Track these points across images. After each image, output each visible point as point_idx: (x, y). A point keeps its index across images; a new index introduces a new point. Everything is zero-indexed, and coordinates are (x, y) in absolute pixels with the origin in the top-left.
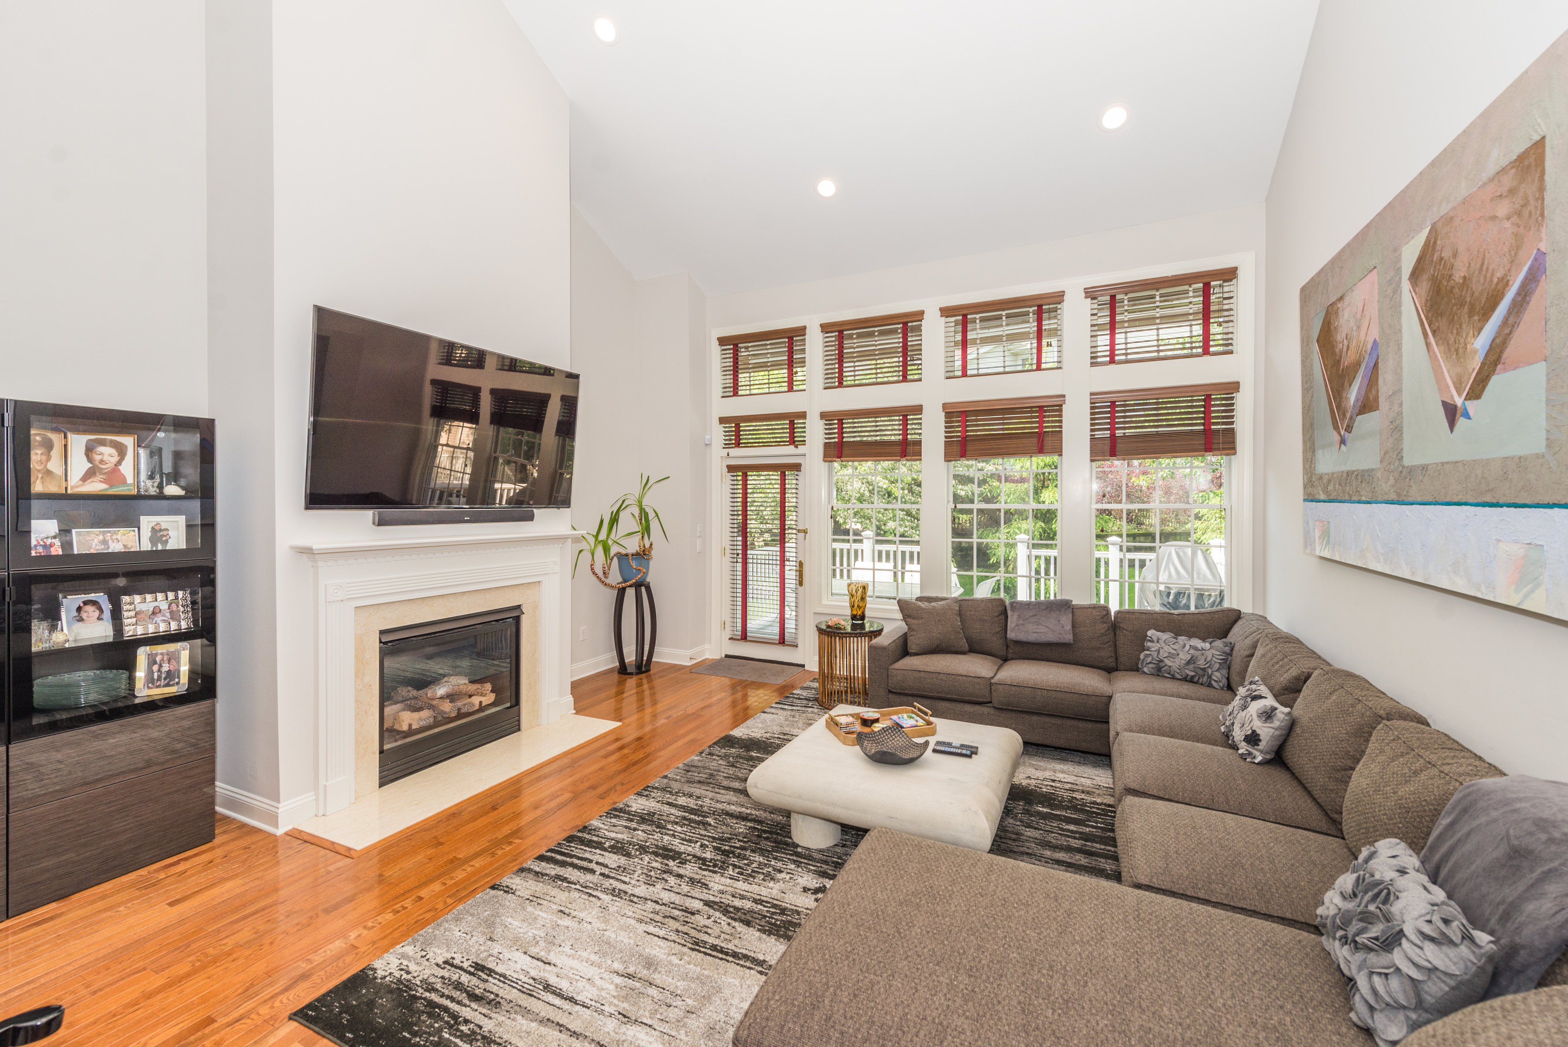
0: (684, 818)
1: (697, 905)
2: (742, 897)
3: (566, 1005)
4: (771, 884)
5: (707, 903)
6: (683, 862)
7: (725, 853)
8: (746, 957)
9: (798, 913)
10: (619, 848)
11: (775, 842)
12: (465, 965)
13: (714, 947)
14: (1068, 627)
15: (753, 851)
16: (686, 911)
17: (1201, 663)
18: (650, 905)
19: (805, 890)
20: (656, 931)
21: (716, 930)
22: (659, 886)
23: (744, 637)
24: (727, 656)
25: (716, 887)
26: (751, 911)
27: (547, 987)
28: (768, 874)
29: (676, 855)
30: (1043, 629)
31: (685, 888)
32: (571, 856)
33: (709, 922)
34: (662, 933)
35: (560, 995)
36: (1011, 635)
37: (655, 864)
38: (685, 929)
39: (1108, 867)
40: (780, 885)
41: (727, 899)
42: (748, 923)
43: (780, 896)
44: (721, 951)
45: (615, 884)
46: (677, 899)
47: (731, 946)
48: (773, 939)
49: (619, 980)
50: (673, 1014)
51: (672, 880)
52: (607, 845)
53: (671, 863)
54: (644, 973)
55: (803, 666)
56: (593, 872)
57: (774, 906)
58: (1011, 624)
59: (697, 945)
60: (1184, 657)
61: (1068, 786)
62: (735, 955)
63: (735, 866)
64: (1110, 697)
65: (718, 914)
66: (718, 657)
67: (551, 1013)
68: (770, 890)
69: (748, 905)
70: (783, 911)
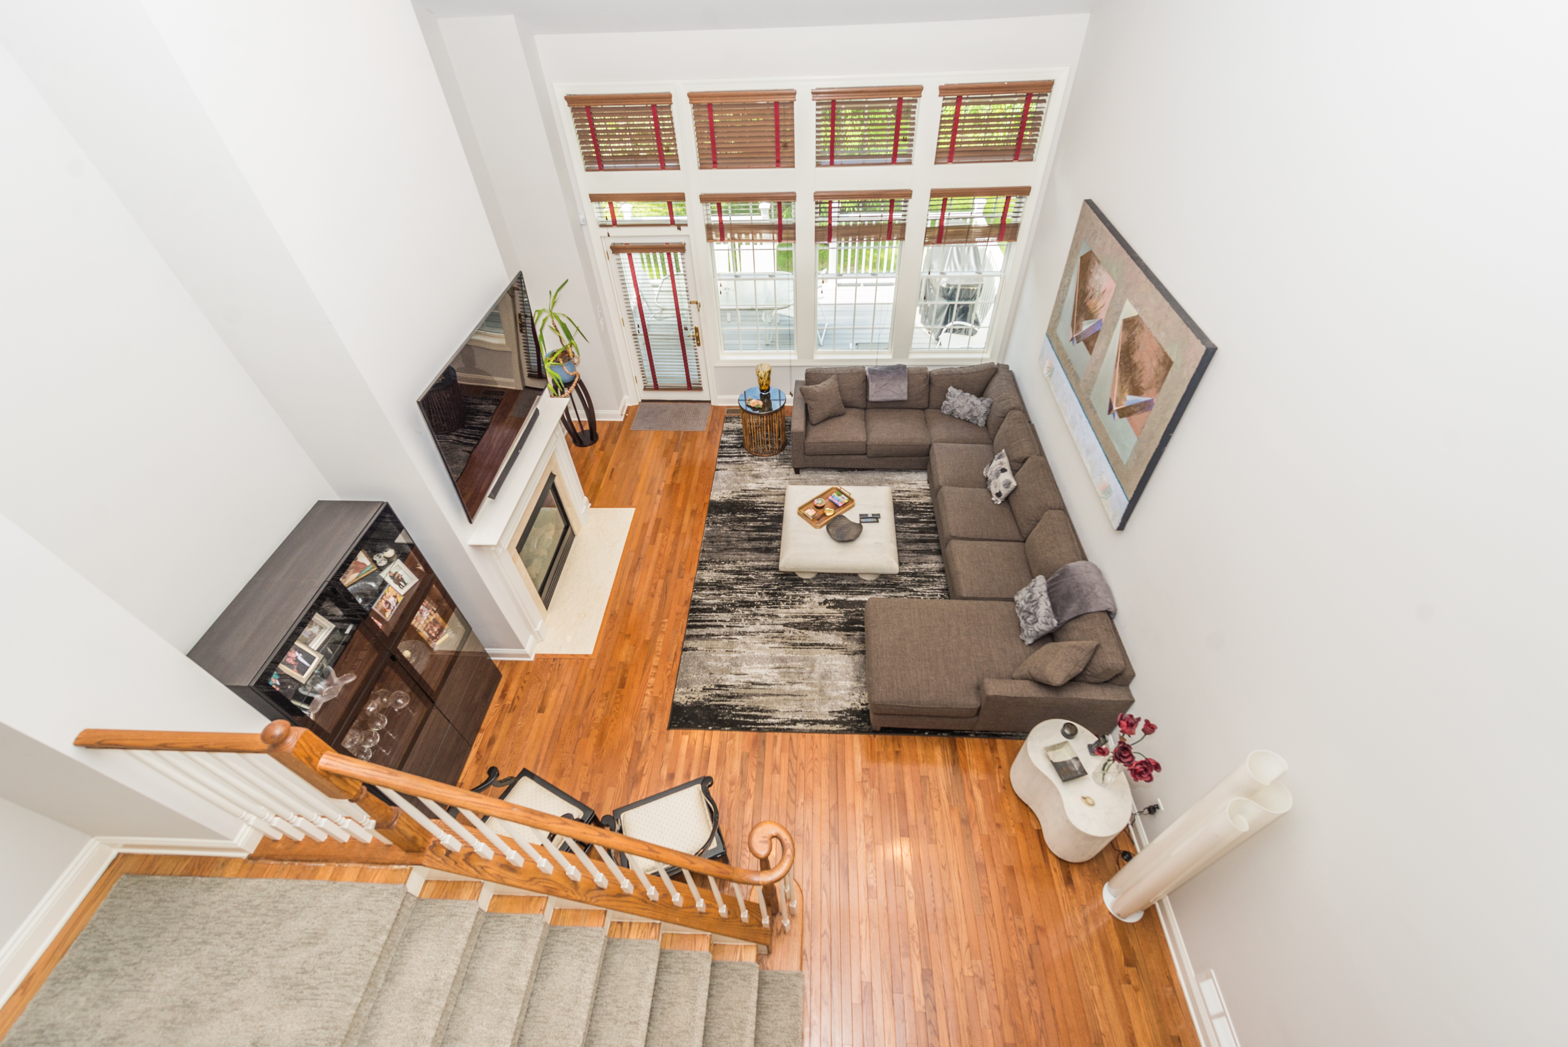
0: (738, 579)
1: (781, 628)
2: (797, 617)
3: (766, 687)
4: (804, 606)
5: (785, 625)
6: (758, 607)
7: (773, 595)
8: (816, 644)
9: (823, 617)
10: (721, 609)
11: (791, 580)
12: (713, 687)
13: (801, 644)
14: (906, 391)
15: (785, 589)
16: (778, 632)
17: (975, 414)
18: (761, 635)
19: (820, 604)
20: (773, 645)
21: (797, 637)
22: (758, 624)
23: (656, 387)
24: (643, 401)
25: (783, 615)
26: (805, 623)
27: (753, 683)
28: (799, 601)
29: (750, 604)
30: (890, 393)
31: (770, 621)
32: (704, 621)
33: (791, 634)
34: (777, 645)
35: (760, 684)
36: (872, 398)
37: (746, 613)
38: (784, 640)
39: (932, 548)
40: (807, 605)
41: (791, 620)
42: (807, 629)
43: (811, 611)
44: (805, 645)
45: (738, 629)
46: (769, 627)
47: (807, 642)
48: (821, 632)
49: (776, 671)
50: (806, 675)
51: (762, 619)
52: (714, 609)
53: (753, 609)
54: (783, 665)
55: (710, 402)
56: (722, 626)
57: (812, 617)
58: (871, 392)
59: (794, 645)
60: (966, 409)
61: (907, 494)
62: (811, 645)
63: (783, 601)
64: (930, 446)
65: (792, 629)
66: (637, 404)
67: (763, 692)
68: (805, 609)
69: (801, 620)
70: (817, 618)
